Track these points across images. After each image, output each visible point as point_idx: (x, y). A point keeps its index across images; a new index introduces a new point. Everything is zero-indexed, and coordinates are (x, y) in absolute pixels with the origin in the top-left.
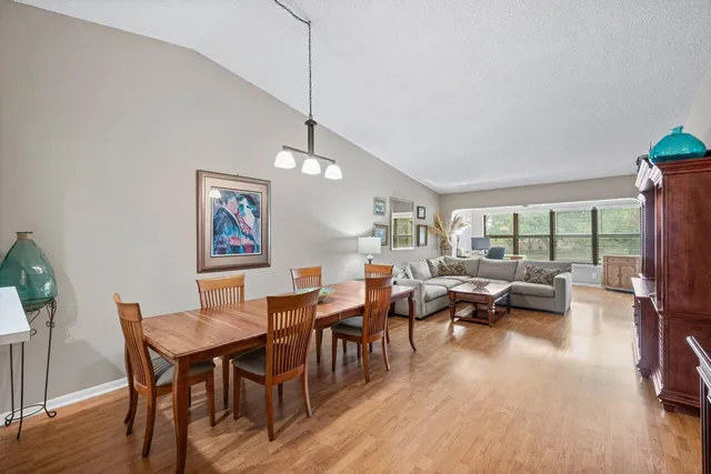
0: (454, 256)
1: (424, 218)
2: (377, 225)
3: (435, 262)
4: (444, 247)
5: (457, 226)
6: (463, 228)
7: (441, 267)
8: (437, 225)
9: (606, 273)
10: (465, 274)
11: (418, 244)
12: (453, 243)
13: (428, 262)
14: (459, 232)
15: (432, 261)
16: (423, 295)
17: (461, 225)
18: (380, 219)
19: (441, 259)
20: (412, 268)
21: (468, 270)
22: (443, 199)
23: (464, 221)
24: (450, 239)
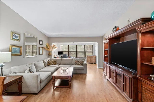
0: (53, 58)
1: (42, 45)
2: (13, 46)
3: (46, 61)
4: (49, 55)
5: (54, 48)
6: (56, 49)
7: (49, 62)
8: (47, 47)
9: (88, 59)
10: (57, 64)
11: (39, 54)
12: (53, 54)
13: (44, 61)
14: (55, 50)
15: (45, 60)
16: (39, 81)
17: (55, 48)
18: (15, 42)
19: (49, 59)
20: (35, 65)
21: (58, 62)
22: (49, 39)
23: (56, 46)
24: (52, 52)
